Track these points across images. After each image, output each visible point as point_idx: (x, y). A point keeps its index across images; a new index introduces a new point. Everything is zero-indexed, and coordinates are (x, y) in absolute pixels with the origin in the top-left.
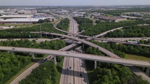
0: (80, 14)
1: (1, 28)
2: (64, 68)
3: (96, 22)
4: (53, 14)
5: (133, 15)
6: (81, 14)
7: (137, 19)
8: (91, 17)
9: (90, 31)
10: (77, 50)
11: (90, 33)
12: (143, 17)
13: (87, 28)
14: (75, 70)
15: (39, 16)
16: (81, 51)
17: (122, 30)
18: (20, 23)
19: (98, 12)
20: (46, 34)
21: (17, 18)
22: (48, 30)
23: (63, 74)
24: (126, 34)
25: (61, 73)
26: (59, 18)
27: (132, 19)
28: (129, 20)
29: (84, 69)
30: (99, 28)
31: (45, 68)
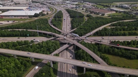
0: (72, 4)
1: (1, 23)
2: (59, 70)
3: (88, 16)
4: (47, 4)
5: (122, 7)
6: (74, 4)
7: (125, 12)
8: (83, 9)
9: (81, 29)
10: (69, 50)
11: (82, 32)
12: (131, 10)
13: (79, 25)
14: (68, 72)
15: (34, 7)
16: (73, 51)
17: (110, 28)
18: (18, 17)
19: (90, 2)
20: (42, 33)
21: (14, 10)
22: (44, 28)
23: (58, 76)
24: (112, 32)
25: (57, 75)
26: (53, 9)
27: (120, 12)
28: (118, 14)
29: (76, 71)
30: (89, 26)
31: (44, 74)
